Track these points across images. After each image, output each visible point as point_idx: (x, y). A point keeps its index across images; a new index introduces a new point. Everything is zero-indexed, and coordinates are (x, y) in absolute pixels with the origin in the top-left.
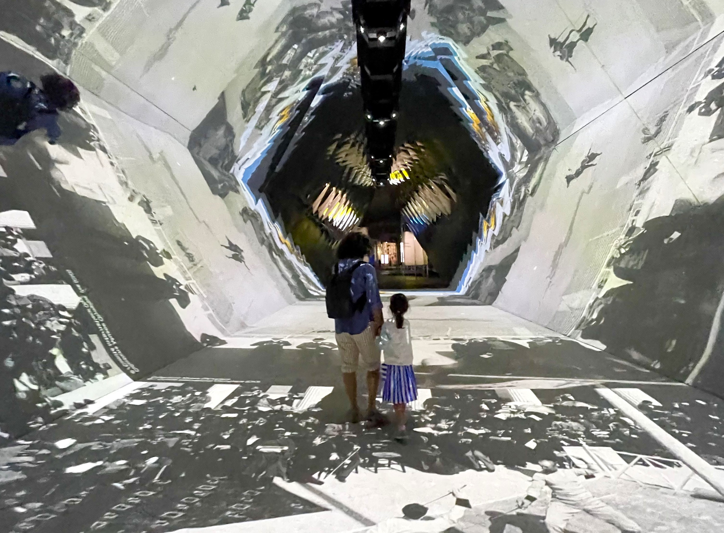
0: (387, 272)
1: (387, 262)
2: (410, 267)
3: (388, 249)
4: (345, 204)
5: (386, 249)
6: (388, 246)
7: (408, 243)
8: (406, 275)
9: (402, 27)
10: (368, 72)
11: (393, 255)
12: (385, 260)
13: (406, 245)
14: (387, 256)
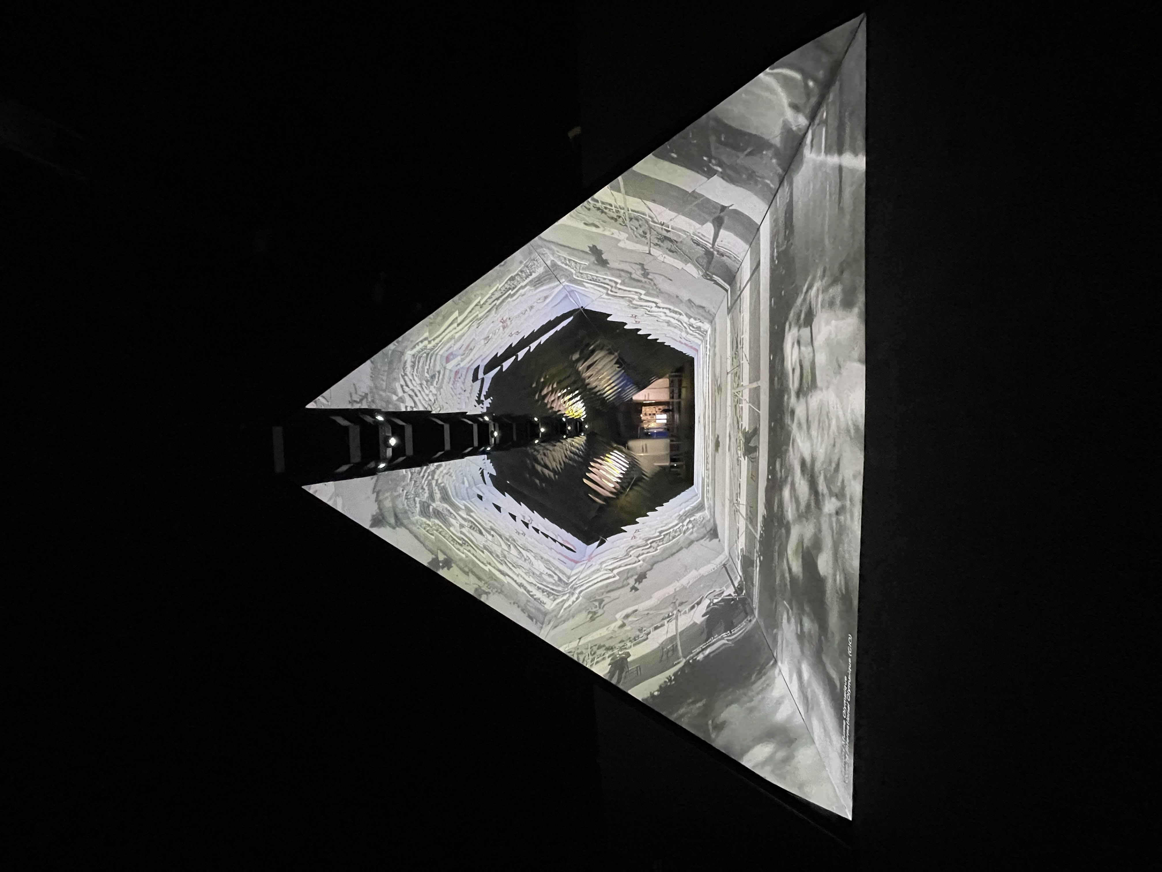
0: (677, 416)
1: (665, 416)
2: (672, 392)
3: (650, 414)
4: (601, 464)
5: (649, 417)
6: (646, 414)
7: (645, 396)
8: (680, 396)
9: (380, 418)
10: (469, 449)
11: (657, 410)
12: (662, 419)
13: (647, 399)
14: (658, 416)
